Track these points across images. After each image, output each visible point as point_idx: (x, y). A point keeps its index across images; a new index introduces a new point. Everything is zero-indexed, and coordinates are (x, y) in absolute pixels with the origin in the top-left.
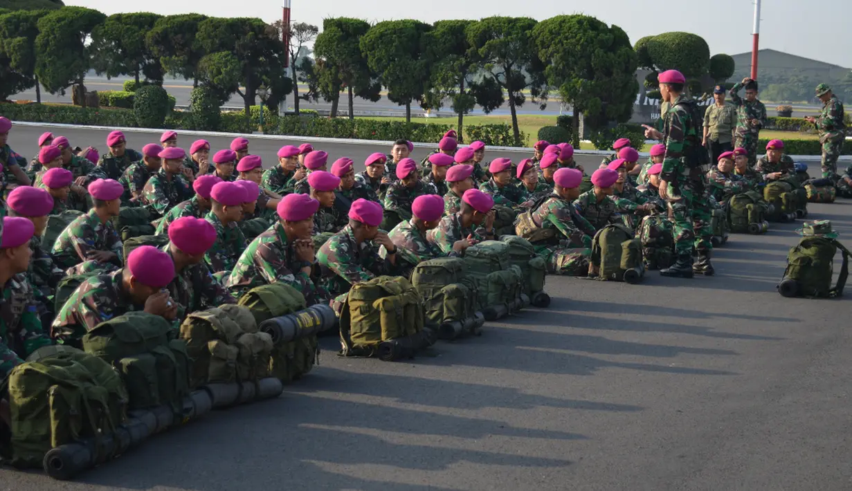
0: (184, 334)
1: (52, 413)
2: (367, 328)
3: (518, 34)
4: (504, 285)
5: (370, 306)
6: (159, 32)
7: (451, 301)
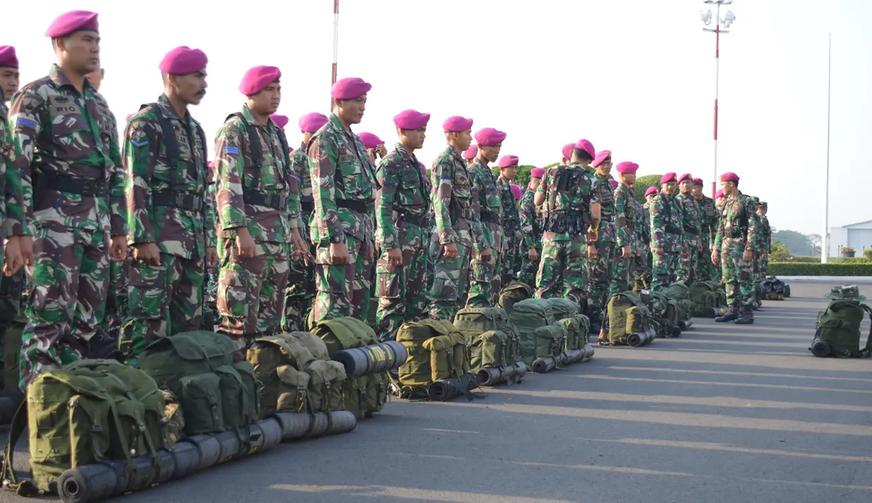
0: (250, 359)
1: (72, 427)
2: (416, 369)
3: (523, 178)
4: (553, 339)
5: (420, 347)
7: (489, 347)
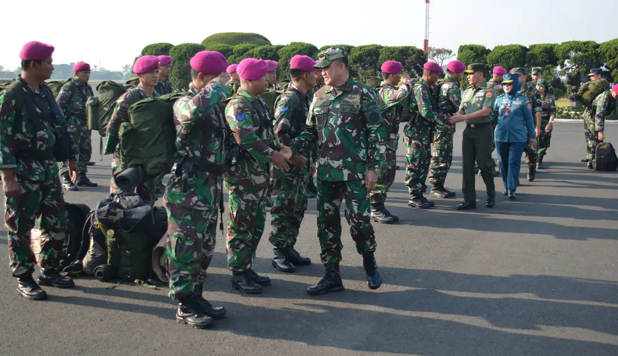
6: (357, 56)
